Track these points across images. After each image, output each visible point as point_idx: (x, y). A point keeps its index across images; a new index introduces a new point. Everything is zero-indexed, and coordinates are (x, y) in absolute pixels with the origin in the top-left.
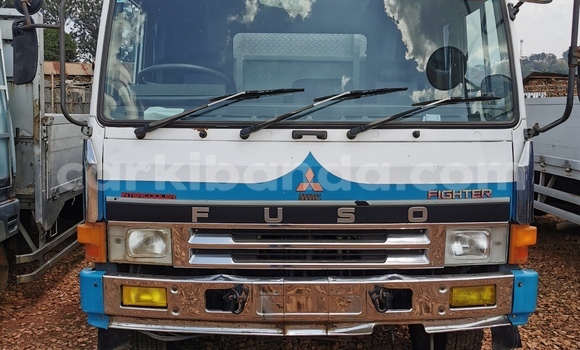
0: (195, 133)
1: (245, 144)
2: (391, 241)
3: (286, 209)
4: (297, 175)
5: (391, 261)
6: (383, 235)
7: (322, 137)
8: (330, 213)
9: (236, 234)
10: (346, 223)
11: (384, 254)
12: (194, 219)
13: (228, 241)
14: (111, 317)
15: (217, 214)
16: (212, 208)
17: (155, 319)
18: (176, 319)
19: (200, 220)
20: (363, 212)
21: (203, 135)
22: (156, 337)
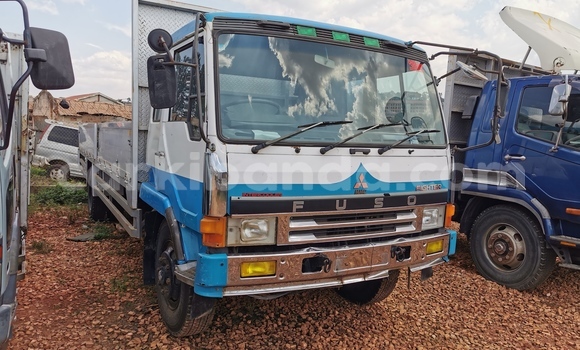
0: (293, 149)
1: (322, 157)
2: (399, 218)
3: (348, 200)
4: (354, 178)
5: (399, 230)
6: (394, 214)
7: (366, 153)
8: (370, 202)
9: (316, 219)
10: (379, 208)
11: (393, 226)
12: (294, 209)
13: (312, 224)
14: (225, 287)
15: (309, 205)
16: (305, 201)
17: (260, 285)
18: (281, 282)
19: (298, 210)
20: (389, 200)
21: (298, 151)
22: (260, 298)
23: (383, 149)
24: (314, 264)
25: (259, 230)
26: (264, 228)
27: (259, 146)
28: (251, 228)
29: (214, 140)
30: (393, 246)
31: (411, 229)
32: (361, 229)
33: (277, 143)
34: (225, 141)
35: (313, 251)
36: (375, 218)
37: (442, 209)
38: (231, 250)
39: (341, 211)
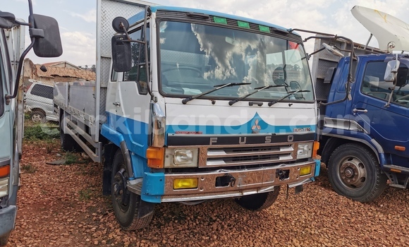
0: (210, 102)
1: (230, 107)
2: (282, 150)
3: (247, 137)
4: (249, 123)
5: (281, 159)
6: (278, 148)
7: (260, 105)
8: (262, 139)
9: (226, 150)
10: (268, 143)
11: (278, 156)
12: (211, 143)
13: (223, 154)
14: (162, 196)
15: (221, 140)
16: (218, 138)
17: (186, 195)
18: (201, 193)
19: (213, 144)
20: (275, 138)
21: (213, 103)
22: (186, 204)
23: (272, 103)
24: (223, 181)
25: (186, 157)
26: (190, 155)
27: (187, 99)
28: (181, 155)
29: (157, 94)
30: (277, 169)
31: (290, 158)
32: (256, 158)
33: (200, 97)
34: (164, 96)
35: (223, 172)
36: (265, 150)
37: (311, 145)
38: (167, 170)
39: (242, 144)
